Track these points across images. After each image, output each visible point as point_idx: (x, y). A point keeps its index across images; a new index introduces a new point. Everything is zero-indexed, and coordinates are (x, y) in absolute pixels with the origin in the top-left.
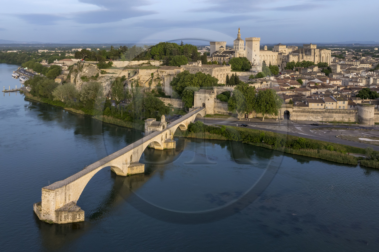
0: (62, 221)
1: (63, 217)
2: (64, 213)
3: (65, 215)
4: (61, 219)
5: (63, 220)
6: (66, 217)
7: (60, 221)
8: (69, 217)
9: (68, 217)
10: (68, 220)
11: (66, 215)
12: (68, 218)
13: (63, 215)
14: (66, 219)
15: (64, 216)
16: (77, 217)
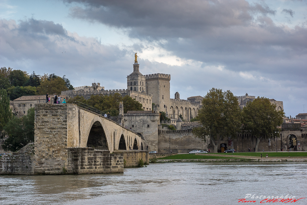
0: (84, 168)
1: (86, 160)
2: (88, 152)
3: (89, 156)
4: (82, 165)
5: (86, 167)
6: (93, 162)
7: (81, 168)
8: (98, 162)
9: (95, 162)
10: (96, 168)
11: (92, 156)
12: (95, 165)
13: (86, 157)
14: (92, 165)
15: (88, 158)
16: (111, 165)
